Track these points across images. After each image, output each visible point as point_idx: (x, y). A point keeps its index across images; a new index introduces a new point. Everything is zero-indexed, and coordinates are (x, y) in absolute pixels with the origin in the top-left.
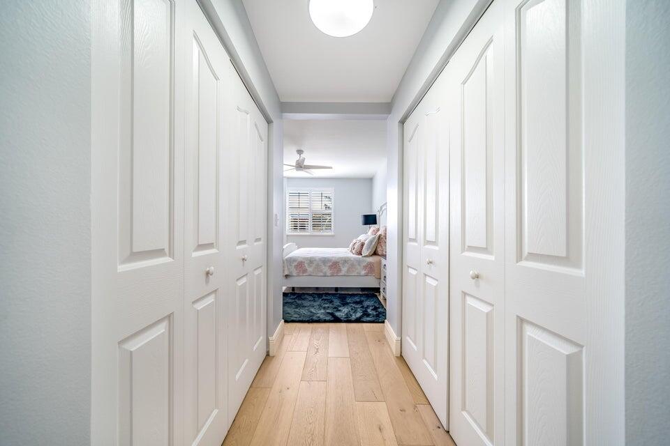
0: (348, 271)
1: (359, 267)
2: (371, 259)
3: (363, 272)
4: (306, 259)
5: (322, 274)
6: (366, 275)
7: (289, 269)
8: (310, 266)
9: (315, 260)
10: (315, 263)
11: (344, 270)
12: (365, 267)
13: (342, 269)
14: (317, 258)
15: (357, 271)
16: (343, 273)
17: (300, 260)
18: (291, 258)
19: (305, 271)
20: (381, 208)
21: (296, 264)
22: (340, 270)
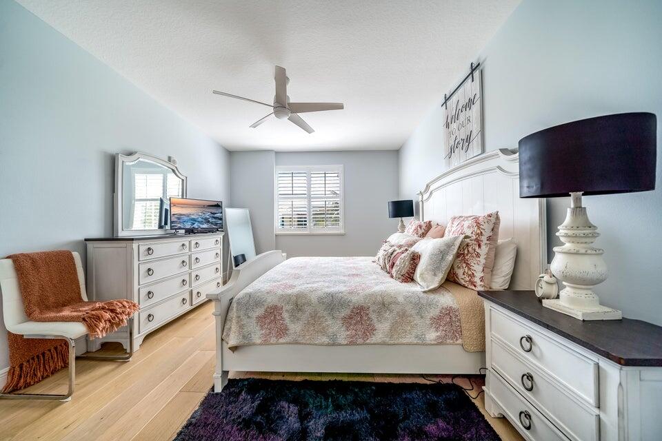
0: (393, 330)
1: (417, 320)
2: (447, 299)
3: (432, 335)
4: (286, 299)
5: (325, 340)
6: (440, 342)
7: (241, 327)
8: (294, 318)
9: (309, 304)
10: (308, 310)
11: (382, 329)
12: (437, 321)
13: (378, 326)
14: (314, 298)
15: (415, 332)
16: (378, 337)
17: (271, 300)
18: (250, 295)
19: (283, 331)
20: (428, 186)
21: (260, 312)
22: (370, 330)
